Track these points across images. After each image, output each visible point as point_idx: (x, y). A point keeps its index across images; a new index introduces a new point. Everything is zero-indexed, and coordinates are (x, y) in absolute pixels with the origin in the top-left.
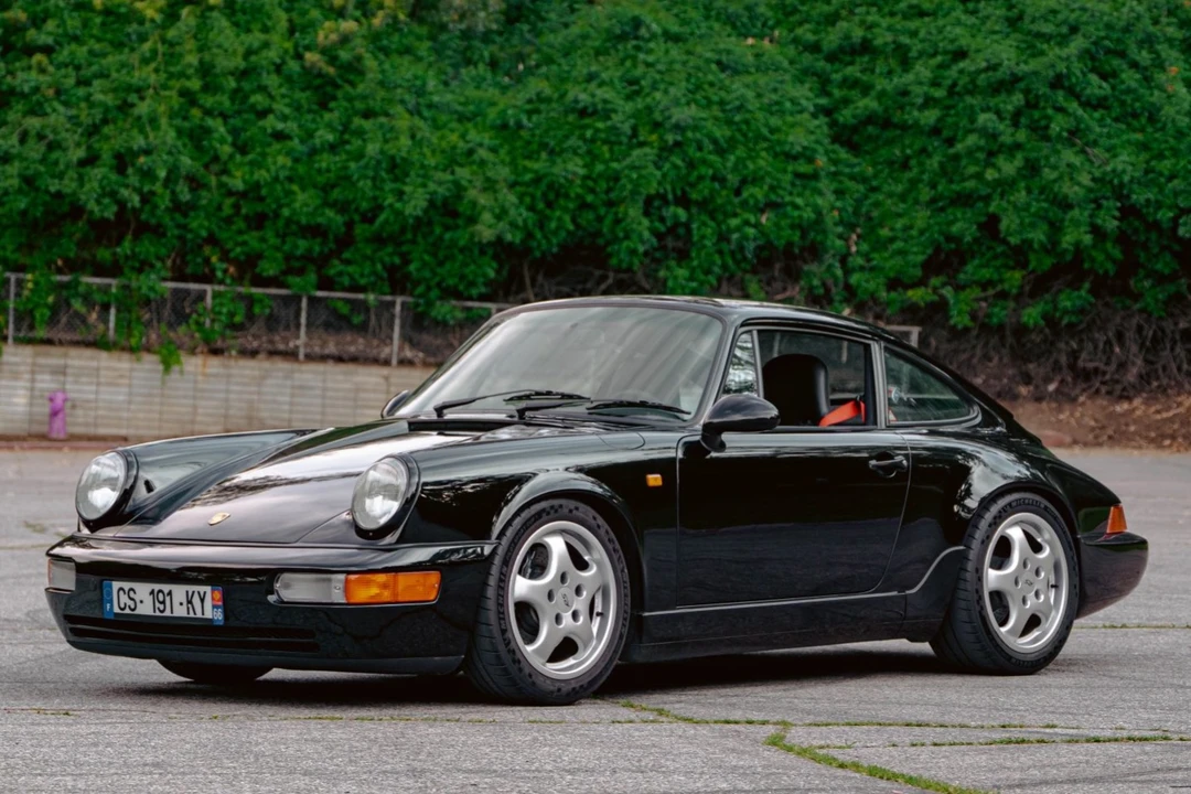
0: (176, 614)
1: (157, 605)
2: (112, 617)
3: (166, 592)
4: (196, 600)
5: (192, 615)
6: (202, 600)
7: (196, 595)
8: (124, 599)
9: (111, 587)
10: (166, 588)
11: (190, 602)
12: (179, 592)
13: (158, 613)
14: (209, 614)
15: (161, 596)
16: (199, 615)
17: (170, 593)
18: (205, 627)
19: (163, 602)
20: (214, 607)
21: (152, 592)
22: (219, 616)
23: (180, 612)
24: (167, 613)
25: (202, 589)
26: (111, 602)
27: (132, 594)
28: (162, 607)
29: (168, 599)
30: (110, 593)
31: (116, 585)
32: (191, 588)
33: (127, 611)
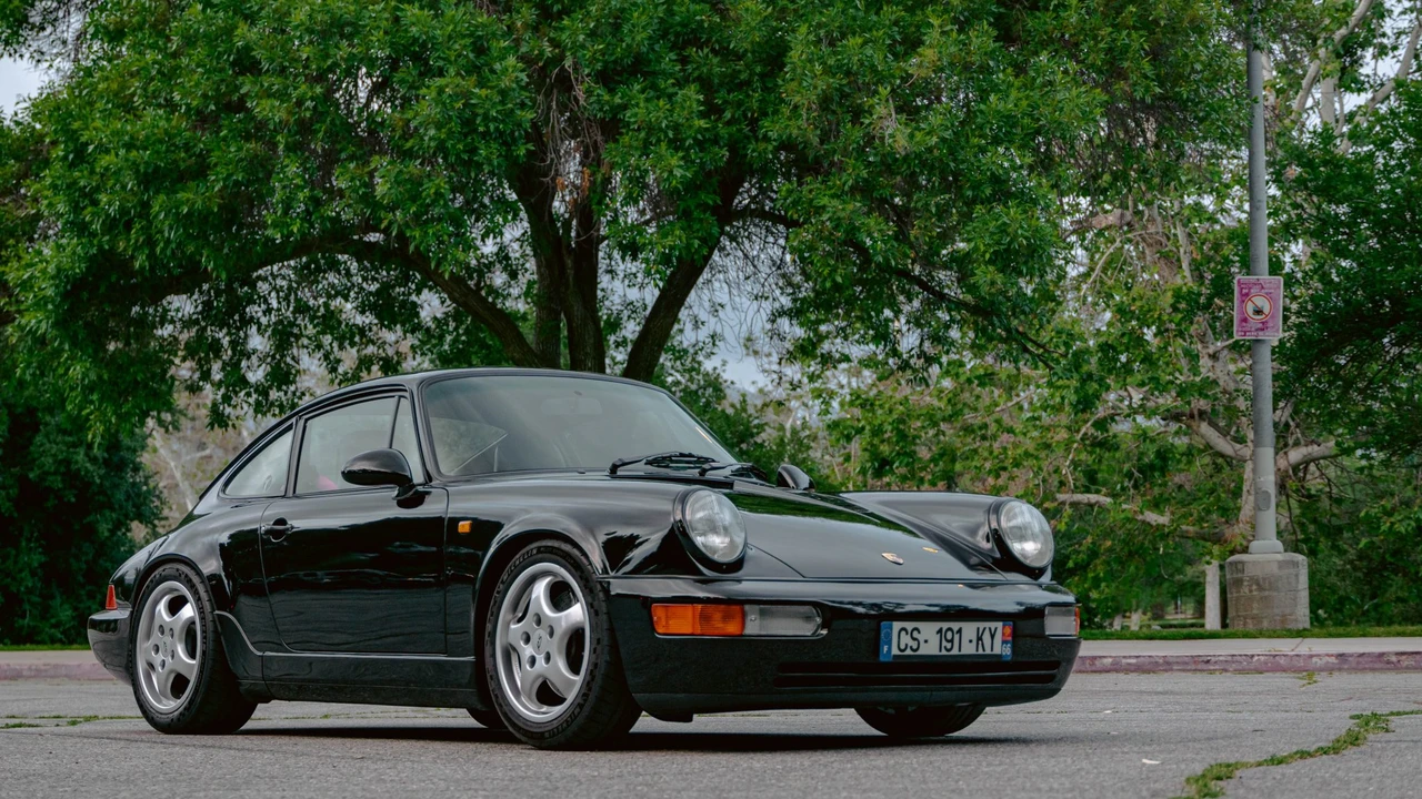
0: (963, 652)
1: (944, 643)
2: (891, 660)
3: (956, 629)
4: (987, 637)
5: (981, 652)
6: (993, 636)
7: (987, 631)
8: (905, 639)
9: (891, 628)
10: (955, 626)
11: (979, 639)
12: (970, 629)
13: (944, 652)
14: (997, 650)
15: (949, 634)
16: (988, 651)
17: (960, 631)
18: (994, 663)
19: (952, 641)
20: (1004, 642)
21: (940, 631)
22: (1007, 651)
23: (969, 649)
24: (955, 652)
25: (993, 625)
26: (889, 643)
27: (915, 634)
28: (949, 645)
29: (957, 637)
30: (889, 636)
31: (897, 625)
32: (982, 625)
33: (908, 652)
